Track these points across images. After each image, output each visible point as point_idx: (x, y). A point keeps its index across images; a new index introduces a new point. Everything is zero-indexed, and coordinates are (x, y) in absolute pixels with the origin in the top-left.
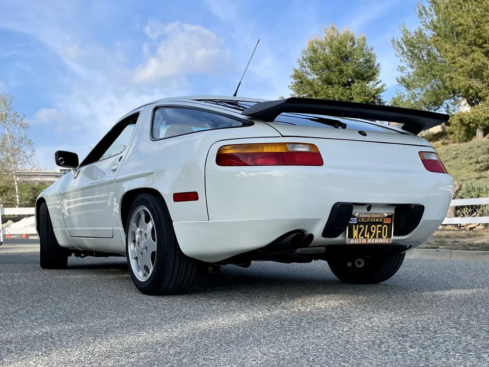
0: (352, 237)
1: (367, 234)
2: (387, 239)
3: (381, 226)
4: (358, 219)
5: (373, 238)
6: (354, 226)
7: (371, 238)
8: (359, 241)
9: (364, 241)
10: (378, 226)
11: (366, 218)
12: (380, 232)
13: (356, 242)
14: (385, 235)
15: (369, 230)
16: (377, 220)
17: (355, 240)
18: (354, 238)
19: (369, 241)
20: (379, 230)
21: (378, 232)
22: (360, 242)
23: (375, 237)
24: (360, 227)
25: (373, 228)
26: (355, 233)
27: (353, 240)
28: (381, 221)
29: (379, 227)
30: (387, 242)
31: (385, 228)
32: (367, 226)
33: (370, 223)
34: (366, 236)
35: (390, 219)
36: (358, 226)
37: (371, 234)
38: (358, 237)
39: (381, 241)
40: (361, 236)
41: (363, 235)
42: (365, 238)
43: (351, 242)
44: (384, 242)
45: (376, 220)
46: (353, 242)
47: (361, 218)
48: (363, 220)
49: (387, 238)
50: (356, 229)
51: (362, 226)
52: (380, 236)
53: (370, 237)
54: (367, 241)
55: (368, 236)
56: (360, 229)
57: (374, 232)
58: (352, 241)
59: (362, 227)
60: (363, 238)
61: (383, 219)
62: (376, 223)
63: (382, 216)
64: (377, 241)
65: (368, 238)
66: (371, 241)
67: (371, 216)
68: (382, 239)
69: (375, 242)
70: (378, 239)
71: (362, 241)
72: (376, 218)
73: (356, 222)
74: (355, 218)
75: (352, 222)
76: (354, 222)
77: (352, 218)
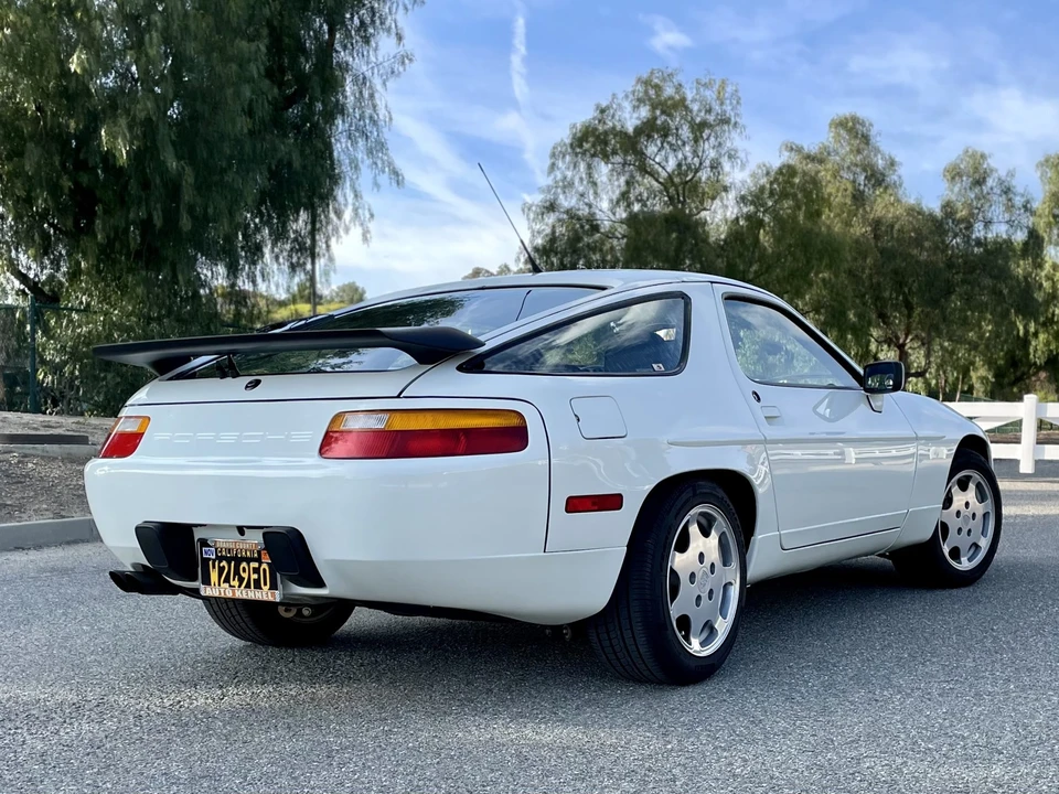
0: (209, 584)
1: (234, 579)
2: (270, 594)
3: (257, 565)
5: (245, 587)
6: (211, 564)
7: (242, 587)
8: (219, 591)
9: (229, 593)
10: (252, 565)
11: (229, 550)
12: (256, 576)
13: (215, 593)
14: (265, 584)
15: (237, 572)
16: (248, 553)
17: (213, 589)
18: (213, 584)
19: (238, 595)
20: (254, 573)
21: (252, 576)
22: (223, 594)
23: (248, 585)
24: (222, 565)
25: (244, 568)
26: (214, 576)
27: (209, 589)
28: (255, 555)
29: (253, 568)
30: (270, 597)
31: (264, 570)
32: (233, 564)
33: (238, 561)
34: (232, 582)
36: (217, 564)
37: (241, 580)
38: (219, 584)
39: (258, 595)
40: (224, 583)
41: (227, 580)
42: (230, 585)
43: (207, 593)
44: (264, 597)
45: (246, 553)
46: (211, 593)
47: (221, 549)
48: (224, 553)
49: (270, 589)
50: (214, 567)
51: (224, 563)
52: (258, 586)
53: (239, 587)
54: (234, 593)
55: (236, 583)
56: (221, 570)
57: (246, 576)
59: (224, 567)
60: (227, 585)
61: (259, 552)
62: (249, 560)
63: (254, 546)
64: (252, 594)
65: (236, 587)
66: (241, 593)
67: (236, 545)
68: (261, 593)
69: (249, 596)
70: (253, 592)
71: (225, 592)
72: (246, 551)
73: (214, 557)
74: (212, 549)
75: (208, 556)
76: (211, 556)
77: (207, 549)
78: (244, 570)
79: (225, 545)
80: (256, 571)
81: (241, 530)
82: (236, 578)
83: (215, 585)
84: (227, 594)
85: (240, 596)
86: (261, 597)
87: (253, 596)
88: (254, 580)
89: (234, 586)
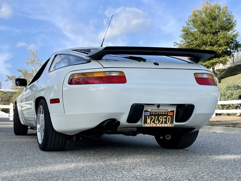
1: (156, 121)
2: (170, 124)
3: (166, 117)
4: (150, 113)
5: (161, 123)
6: (148, 117)
8: (151, 125)
9: (154, 125)
10: (164, 117)
11: (156, 112)
12: (165, 120)
13: (149, 126)
14: (169, 122)
15: (158, 119)
17: (148, 125)
18: (148, 123)
19: (158, 125)
20: (165, 119)
21: (164, 120)
22: (152, 126)
23: (162, 123)
24: (152, 117)
25: (161, 118)
26: (149, 121)
27: (147, 125)
28: (166, 114)
29: (165, 117)
30: (170, 126)
31: (169, 118)
32: (156, 117)
33: (159, 115)
34: (155, 122)
35: (172, 113)
36: (150, 117)
37: (159, 121)
40: (152, 122)
41: (154, 122)
42: (155, 123)
43: (146, 126)
44: (168, 126)
45: (162, 113)
46: (147, 126)
47: (153, 112)
48: (153, 114)
49: (170, 123)
50: (149, 118)
52: (166, 122)
53: (158, 123)
54: (156, 125)
55: (157, 122)
56: (152, 119)
57: (161, 120)
58: (146, 125)
59: (153, 118)
61: (168, 113)
62: (163, 115)
63: (166, 111)
64: (163, 125)
65: (157, 123)
66: (159, 125)
67: (159, 111)
68: (167, 124)
69: (162, 126)
70: (164, 124)
71: (153, 125)
72: (163, 112)
73: (149, 115)
74: (148, 112)
75: (147, 115)
76: (148, 115)
77: (147, 112)
79: (155, 111)
80: (165, 118)
81: (158, 106)
82: (157, 121)
83: (149, 123)
84: (154, 126)
85: (159, 126)
86: (167, 126)
87: (164, 126)
88: (164, 121)
89: (156, 123)
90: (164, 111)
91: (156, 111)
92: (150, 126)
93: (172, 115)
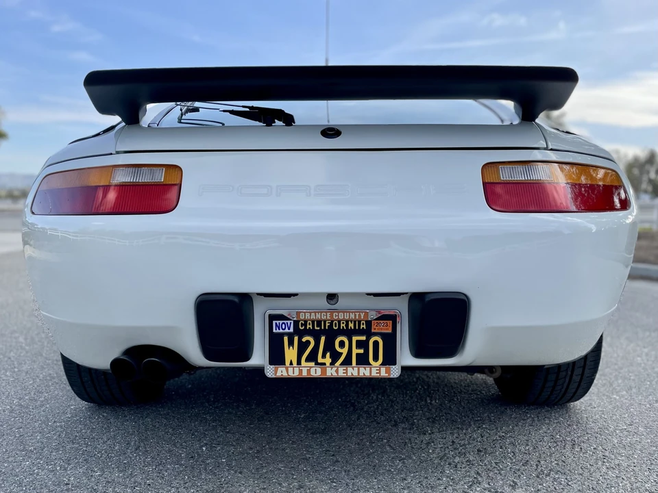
0: (282, 362)
1: (324, 356)
2: (383, 370)
3: (364, 338)
4: (296, 323)
5: (342, 364)
6: (286, 339)
7: (338, 364)
8: (301, 371)
9: (316, 372)
10: (355, 339)
11: (319, 323)
12: (361, 351)
13: (293, 372)
14: (376, 358)
15: (329, 347)
16: (351, 325)
17: (290, 370)
18: (287, 363)
19: (331, 372)
20: (358, 346)
21: (355, 351)
22: (305, 374)
23: (347, 362)
24: (304, 340)
26: (291, 354)
27: (284, 369)
28: (363, 326)
29: (357, 341)
30: (383, 373)
31: (376, 342)
32: (323, 339)
33: (331, 334)
34: (320, 360)
35: (390, 323)
36: (296, 339)
37: (335, 356)
38: (299, 363)
39: (364, 372)
41: (312, 357)
42: (317, 364)
43: (279, 374)
44: (374, 374)
45: (347, 325)
46: (285, 374)
47: (306, 322)
48: (309, 326)
49: (383, 364)
50: (291, 343)
51: (307, 338)
52: (363, 360)
53: (332, 364)
54: (324, 371)
55: (328, 360)
56: (302, 347)
57: (345, 351)
58: (281, 372)
59: (308, 343)
60: (312, 364)
61: (369, 323)
62: (349, 333)
63: (362, 315)
64: (354, 371)
65: (328, 364)
66: (337, 371)
67: (332, 315)
68: (368, 369)
69: (349, 374)
70: (356, 369)
71: (309, 371)
72: (347, 322)
73: (292, 330)
74: (289, 322)
75: (281, 331)
76: (287, 330)
77: (281, 322)
78: (342, 344)
79: (313, 317)
80: (360, 344)
81: (332, 297)
82: (328, 354)
83: (291, 363)
84: (313, 374)
85: (335, 374)
86: (367, 374)
87: (355, 374)
88: (357, 354)
89: (324, 364)
90: (352, 316)
91: (318, 316)
92: (296, 374)
93: (390, 331)
